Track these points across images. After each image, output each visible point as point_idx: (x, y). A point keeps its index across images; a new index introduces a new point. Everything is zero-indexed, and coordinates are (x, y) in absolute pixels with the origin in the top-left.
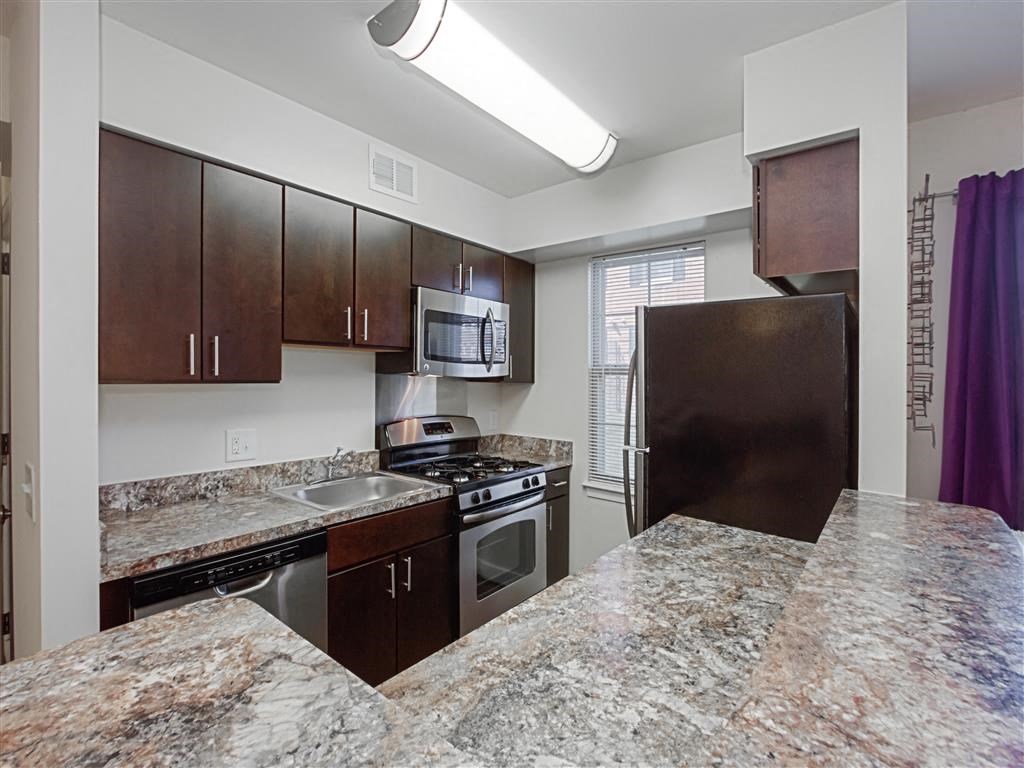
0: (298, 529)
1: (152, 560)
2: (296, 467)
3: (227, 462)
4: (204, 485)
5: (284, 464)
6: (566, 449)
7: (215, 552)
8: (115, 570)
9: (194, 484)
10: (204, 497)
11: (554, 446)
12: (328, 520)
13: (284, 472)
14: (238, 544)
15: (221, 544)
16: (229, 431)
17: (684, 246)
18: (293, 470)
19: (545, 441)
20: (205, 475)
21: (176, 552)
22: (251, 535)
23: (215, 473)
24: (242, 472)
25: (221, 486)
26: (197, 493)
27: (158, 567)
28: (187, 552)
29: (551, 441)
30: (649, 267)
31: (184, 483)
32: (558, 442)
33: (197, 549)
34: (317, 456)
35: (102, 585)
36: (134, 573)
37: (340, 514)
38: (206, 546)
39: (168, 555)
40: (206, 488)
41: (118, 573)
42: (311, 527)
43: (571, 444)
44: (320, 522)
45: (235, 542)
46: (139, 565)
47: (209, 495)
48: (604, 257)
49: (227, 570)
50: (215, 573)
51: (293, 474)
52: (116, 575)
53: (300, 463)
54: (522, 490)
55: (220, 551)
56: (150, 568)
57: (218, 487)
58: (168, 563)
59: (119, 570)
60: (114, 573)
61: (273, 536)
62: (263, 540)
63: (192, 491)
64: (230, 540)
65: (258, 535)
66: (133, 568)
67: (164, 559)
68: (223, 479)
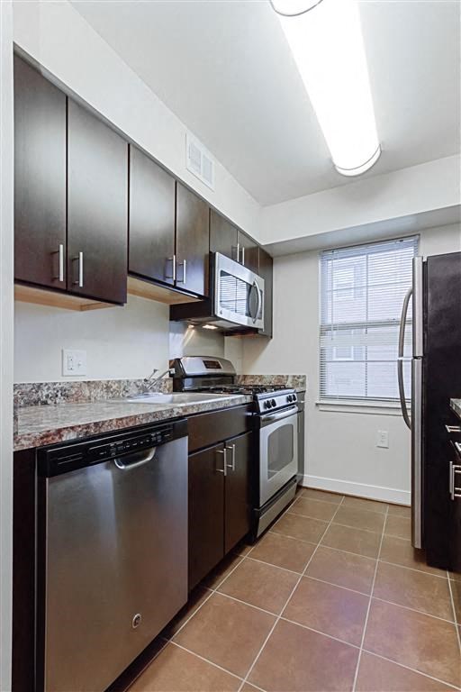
0: (167, 416)
1: (59, 431)
2: (117, 385)
3: (63, 376)
4: (45, 393)
5: (108, 382)
6: (301, 380)
7: (109, 429)
8: (25, 439)
9: (37, 392)
10: (45, 403)
11: (290, 379)
12: (185, 411)
13: (108, 387)
14: (127, 424)
15: (114, 423)
16: (65, 351)
17: (401, 239)
18: (114, 387)
19: (283, 376)
20: (46, 384)
21: (79, 426)
22: (136, 416)
23: (55, 384)
24: (76, 385)
25: (59, 395)
26: (39, 399)
27: (64, 439)
28: (88, 426)
29: (288, 376)
30: (367, 258)
31: (28, 390)
32: (294, 376)
33: (96, 424)
34: (132, 378)
35: (14, 453)
36: (43, 443)
37: (193, 406)
38: (103, 423)
39: (72, 428)
40: (47, 396)
41: (28, 442)
42: (175, 415)
43: (304, 376)
44: (181, 411)
45: (124, 421)
46: (47, 436)
47: (49, 402)
48: (333, 250)
49: (124, 444)
50: (116, 446)
51: (114, 390)
52: (26, 445)
53: (120, 381)
54: (286, 404)
55: (114, 428)
56: (57, 440)
57: (57, 396)
58: (71, 436)
59: (29, 439)
60: (23, 442)
61: (151, 420)
62: (144, 422)
63: (35, 397)
64: (121, 419)
65: (141, 417)
66: (42, 438)
67: (69, 432)
68: (61, 389)
